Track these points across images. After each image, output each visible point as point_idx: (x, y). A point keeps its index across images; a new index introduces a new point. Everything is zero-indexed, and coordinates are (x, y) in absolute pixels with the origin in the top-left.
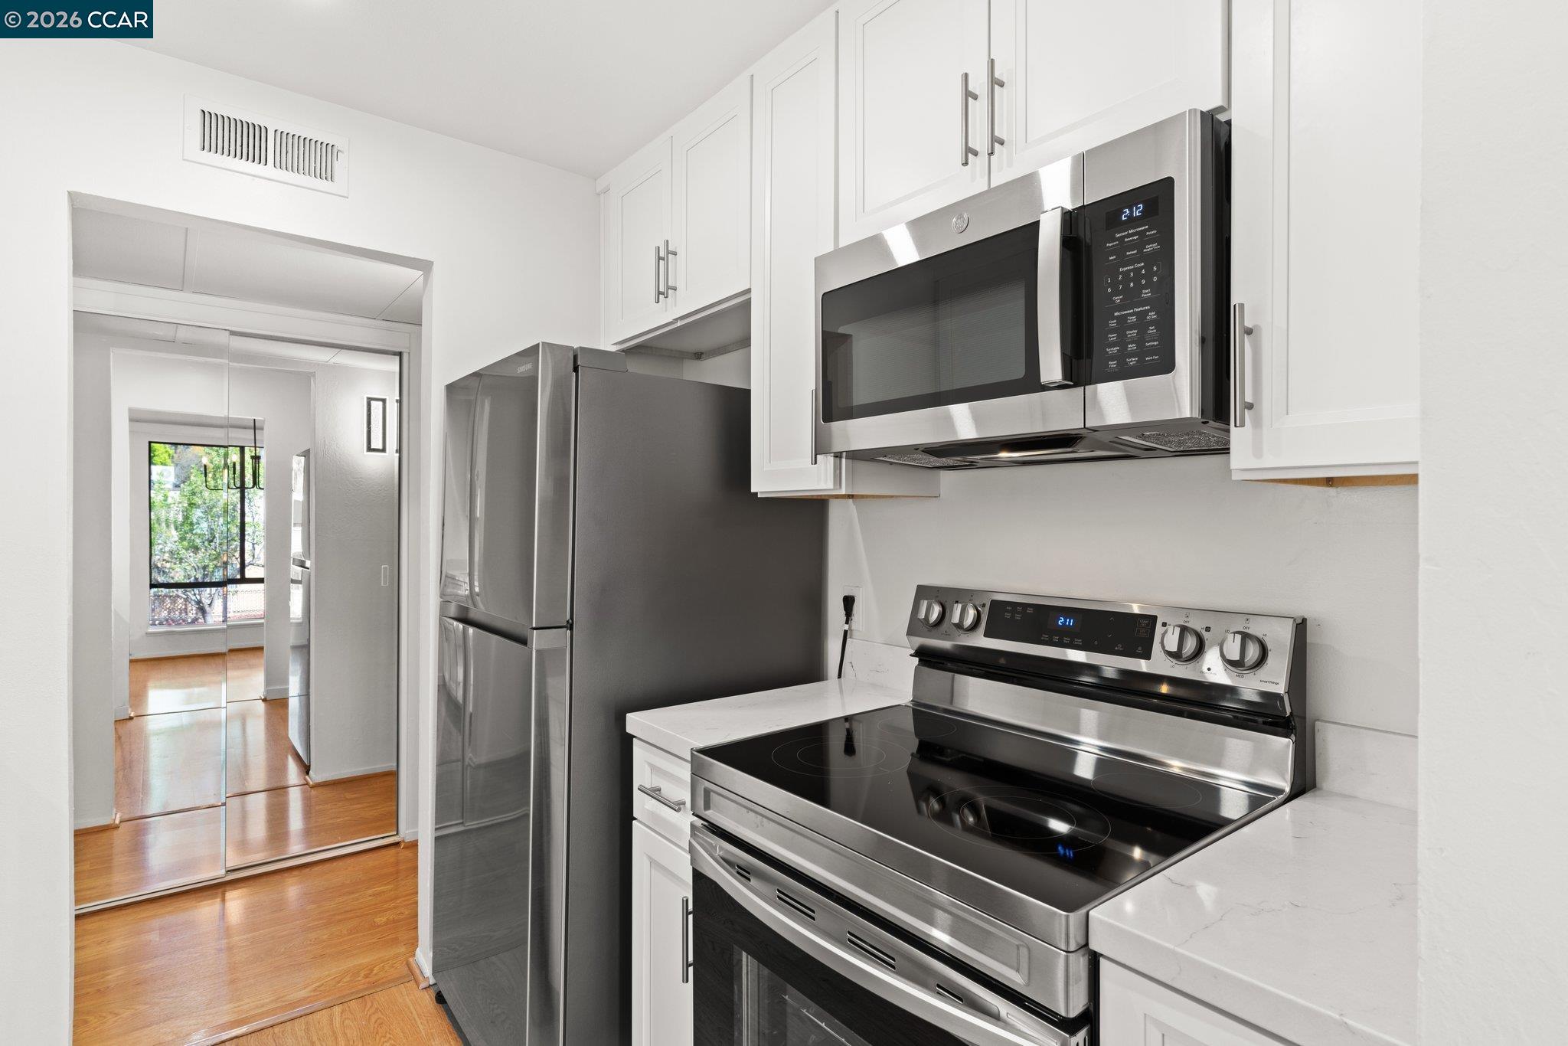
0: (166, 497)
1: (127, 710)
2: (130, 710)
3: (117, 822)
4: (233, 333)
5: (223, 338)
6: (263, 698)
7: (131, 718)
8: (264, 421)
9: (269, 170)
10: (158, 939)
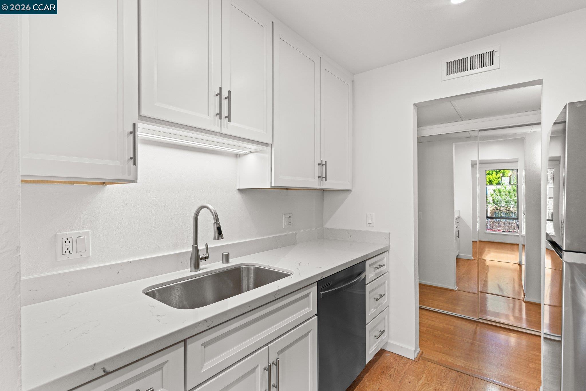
0: (505, 188)
1: (471, 257)
2: (472, 257)
3: (456, 290)
4: (480, 130)
5: (477, 133)
6: (518, 263)
7: (472, 260)
8: (518, 159)
9: (469, 72)
10: (452, 329)
